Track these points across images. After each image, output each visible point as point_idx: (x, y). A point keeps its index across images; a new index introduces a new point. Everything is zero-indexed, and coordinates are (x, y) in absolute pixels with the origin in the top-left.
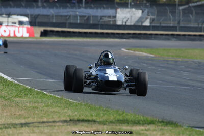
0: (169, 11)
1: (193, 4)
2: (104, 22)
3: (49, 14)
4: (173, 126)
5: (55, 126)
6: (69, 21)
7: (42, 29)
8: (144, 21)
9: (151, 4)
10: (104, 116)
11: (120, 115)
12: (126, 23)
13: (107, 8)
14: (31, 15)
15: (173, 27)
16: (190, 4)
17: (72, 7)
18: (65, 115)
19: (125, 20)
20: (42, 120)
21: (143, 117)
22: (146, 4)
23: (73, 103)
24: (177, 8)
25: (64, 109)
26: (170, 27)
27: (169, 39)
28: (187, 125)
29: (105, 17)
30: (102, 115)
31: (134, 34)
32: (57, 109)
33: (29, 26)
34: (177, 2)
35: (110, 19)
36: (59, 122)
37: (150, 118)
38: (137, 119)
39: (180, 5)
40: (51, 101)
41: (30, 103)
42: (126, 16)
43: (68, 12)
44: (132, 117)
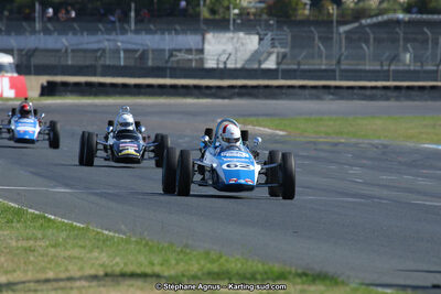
0: (316, 36)
1: (369, 21)
2: (178, 61)
3: (58, 46)
4: (328, 283)
5: (71, 288)
6: (101, 62)
7: (44, 79)
8: (265, 60)
9: (278, 22)
10: (177, 263)
11: (213, 262)
12: (225, 63)
13: (184, 32)
14: (20, 51)
15: (325, 71)
16: (363, 21)
17: (108, 31)
18: (93, 264)
19: (223, 58)
20: (43, 276)
21: (263, 264)
22: (267, 21)
23: (113, 237)
24: (335, 30)
25: (91, 251)
26: (320, 71)
27: (318, 98)
28: (357, 281)
29: (180, 50)
30: (173, 262)
31: (242, 87)
32: (76, 252)
33: (15, 75)
34: (335, 18)
35: (190, 57)
36: (80, 278)
37: (277, 268)
38: (249, 270)
39: (342, 22)
40: (64, 235)
41: (18, 240)
42: (225, 48)
43: (99, 42)
44: (239, 265)
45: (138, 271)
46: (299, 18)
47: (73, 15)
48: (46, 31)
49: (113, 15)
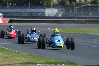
0: (71, 9)
2: (39, 15)
3: (13, 11)
4: (74, 65)
6: (22, 15)
7: (9, 19)
8: (59, 15)
9: (62, 6)
10: (40, 60)
11: (48, 60)
12: (50, 15)
13: (41, 8)
14: (4, 12)
15: (73, 17)
16: (81, 6)
17: (24, 8)
18: (21, 61)
19: (49, 14)
20: (10, 63)
21: (59, 60)
22: (59, 6)
23: (25, 55)
24: (75, 8)
25: (20, 58)
26: (71, 17)
27: (71, 23)
28: (80, 64)
29: (40, 13)
30: (39, 60)
31: (54, 21)
32: (17, 58)
33: (3, 18)
35: (42, 14)
36: (18, 64)
37: (62, 61)
38: (56, 62)
39: (76, 6)
40: (14, 54)
41: (4, 55)
42: (50, 12)
43: (22, 11)
44: (54, 61)
45: (31, 62)
46: (67, 5)
47: (16, 5)
48: (10, 8)
49: (25, 4)
